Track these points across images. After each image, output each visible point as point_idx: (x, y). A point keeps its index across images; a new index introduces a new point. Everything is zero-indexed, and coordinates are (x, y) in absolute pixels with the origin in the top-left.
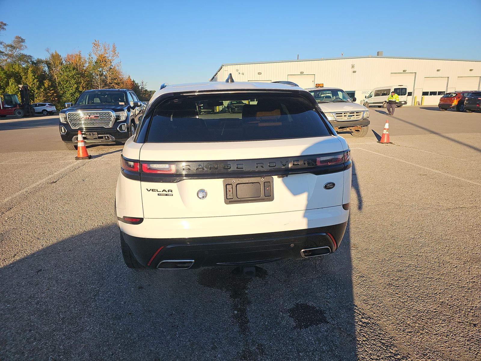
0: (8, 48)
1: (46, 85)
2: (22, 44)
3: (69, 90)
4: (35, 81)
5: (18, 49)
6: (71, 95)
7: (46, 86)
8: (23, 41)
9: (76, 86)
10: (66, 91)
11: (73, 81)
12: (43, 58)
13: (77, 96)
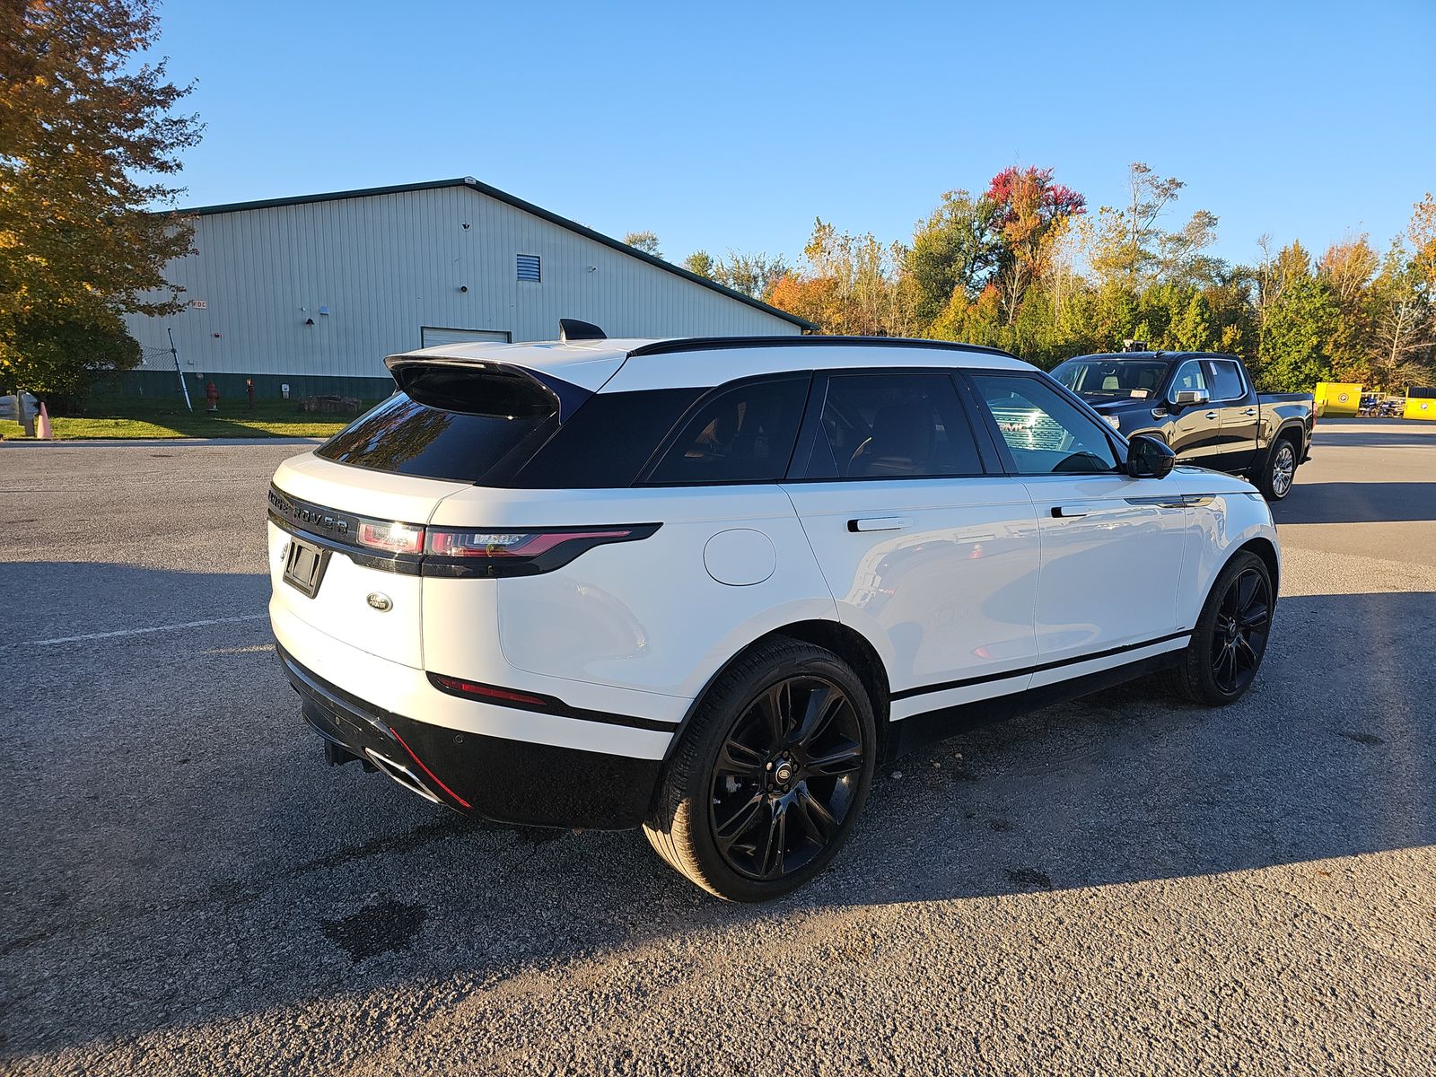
0: (1169, 245)
1: (1226, 340)
2: (1209, 230)
3: (1289, 354)
4: (1200, 328)
5: (1192, 245)
6: (1292, 367)
7: (1226, 342)
8: (1212, 222)
9: (1315, 343)
10: (1280, 357)
11: (1311, 326)
12: (1254, 266)
13: (1311, 369)
